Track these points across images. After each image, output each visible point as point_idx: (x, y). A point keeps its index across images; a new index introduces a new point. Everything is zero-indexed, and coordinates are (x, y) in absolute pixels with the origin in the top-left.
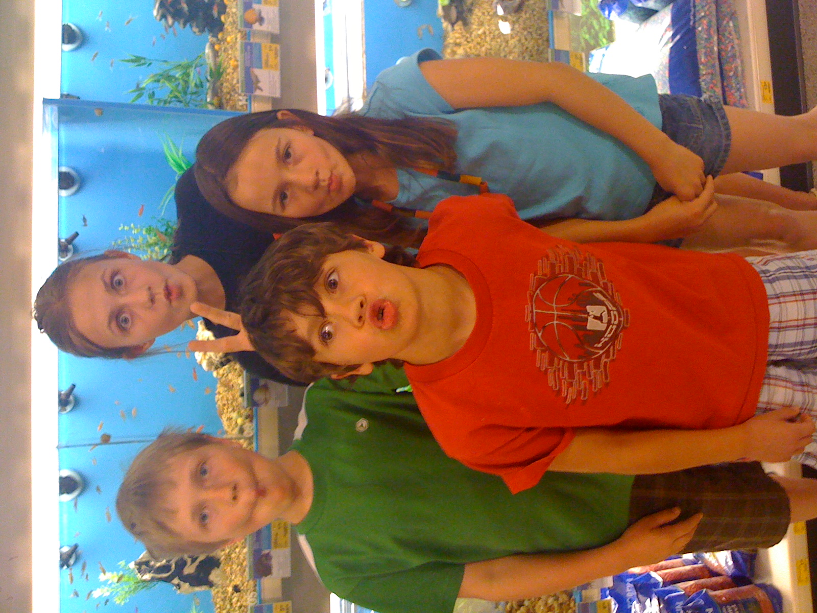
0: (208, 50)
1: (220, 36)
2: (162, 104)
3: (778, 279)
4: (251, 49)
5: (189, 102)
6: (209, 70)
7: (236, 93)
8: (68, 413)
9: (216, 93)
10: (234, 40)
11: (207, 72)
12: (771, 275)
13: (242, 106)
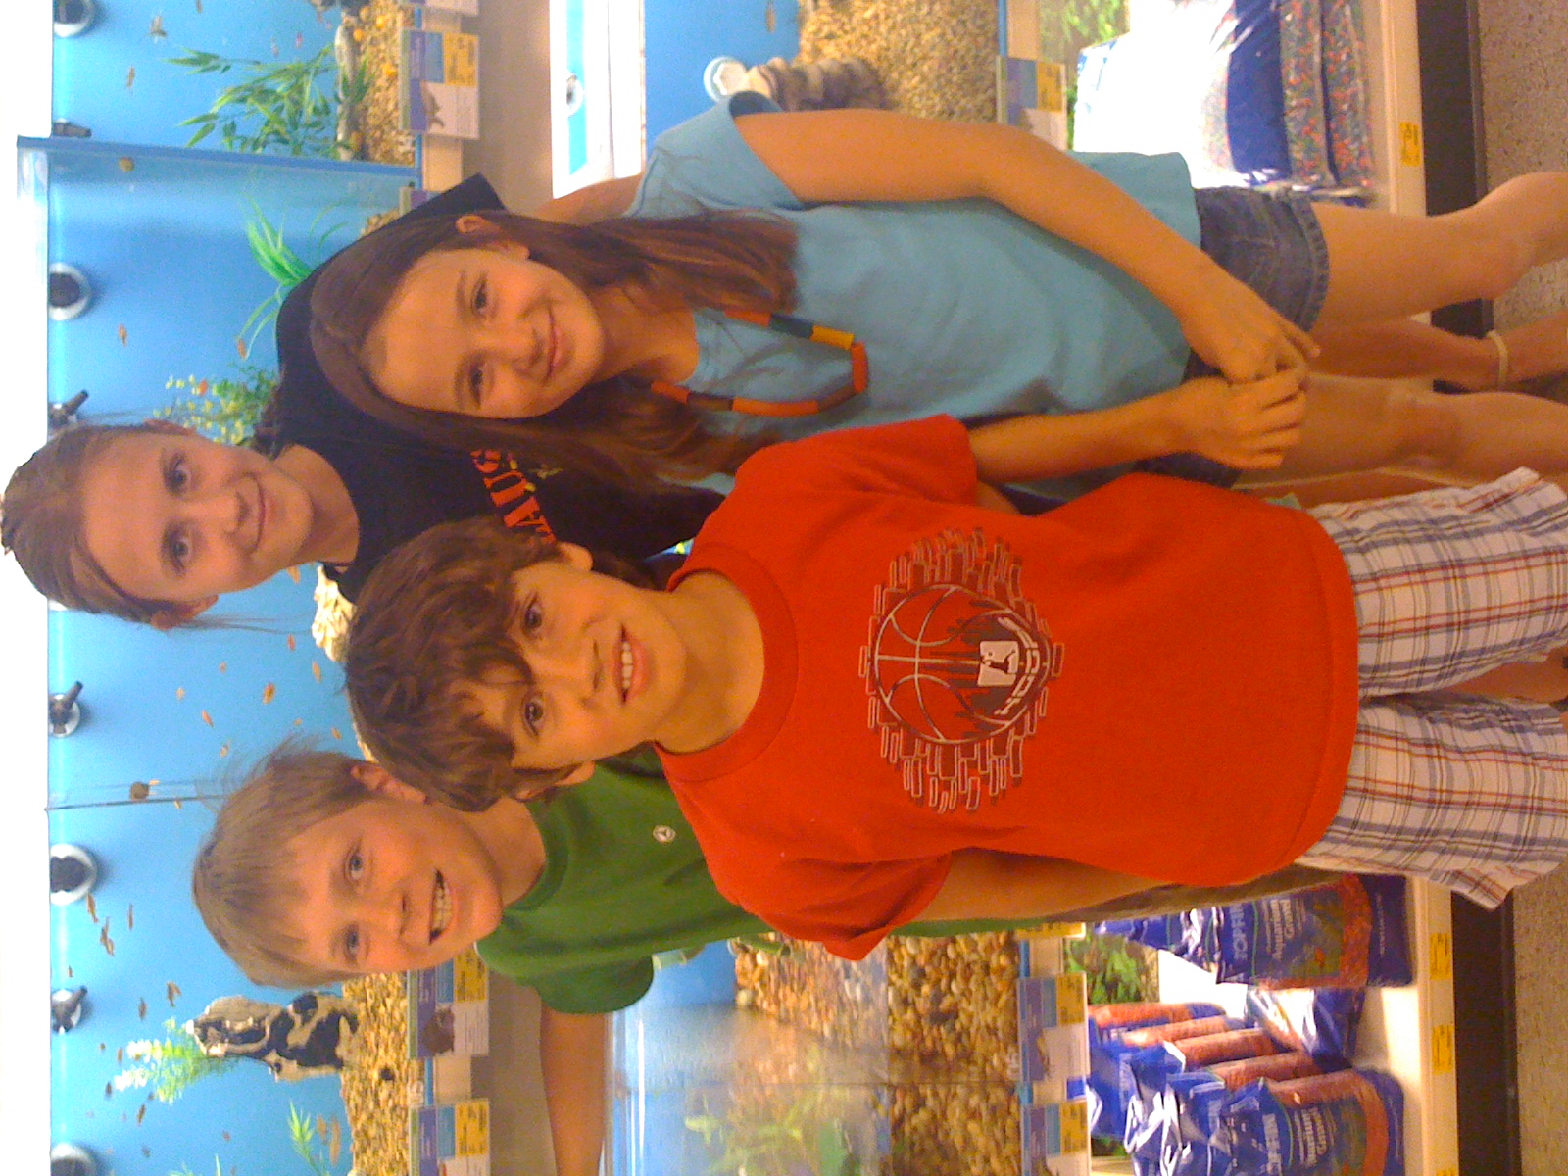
0: (339, 41)
1: (363, 13)
2: (248, 149)
3: (1375, 545)
4: (423, 43)
5: (303, 143)
6: (341, 80)
7: (394, 128)
8: (67, 737)
9: (354, 125)
10: (390, 24)
11: (336, 84)
12: (1362, 539)
13: (404, 154)
